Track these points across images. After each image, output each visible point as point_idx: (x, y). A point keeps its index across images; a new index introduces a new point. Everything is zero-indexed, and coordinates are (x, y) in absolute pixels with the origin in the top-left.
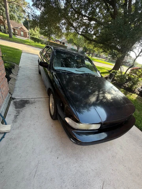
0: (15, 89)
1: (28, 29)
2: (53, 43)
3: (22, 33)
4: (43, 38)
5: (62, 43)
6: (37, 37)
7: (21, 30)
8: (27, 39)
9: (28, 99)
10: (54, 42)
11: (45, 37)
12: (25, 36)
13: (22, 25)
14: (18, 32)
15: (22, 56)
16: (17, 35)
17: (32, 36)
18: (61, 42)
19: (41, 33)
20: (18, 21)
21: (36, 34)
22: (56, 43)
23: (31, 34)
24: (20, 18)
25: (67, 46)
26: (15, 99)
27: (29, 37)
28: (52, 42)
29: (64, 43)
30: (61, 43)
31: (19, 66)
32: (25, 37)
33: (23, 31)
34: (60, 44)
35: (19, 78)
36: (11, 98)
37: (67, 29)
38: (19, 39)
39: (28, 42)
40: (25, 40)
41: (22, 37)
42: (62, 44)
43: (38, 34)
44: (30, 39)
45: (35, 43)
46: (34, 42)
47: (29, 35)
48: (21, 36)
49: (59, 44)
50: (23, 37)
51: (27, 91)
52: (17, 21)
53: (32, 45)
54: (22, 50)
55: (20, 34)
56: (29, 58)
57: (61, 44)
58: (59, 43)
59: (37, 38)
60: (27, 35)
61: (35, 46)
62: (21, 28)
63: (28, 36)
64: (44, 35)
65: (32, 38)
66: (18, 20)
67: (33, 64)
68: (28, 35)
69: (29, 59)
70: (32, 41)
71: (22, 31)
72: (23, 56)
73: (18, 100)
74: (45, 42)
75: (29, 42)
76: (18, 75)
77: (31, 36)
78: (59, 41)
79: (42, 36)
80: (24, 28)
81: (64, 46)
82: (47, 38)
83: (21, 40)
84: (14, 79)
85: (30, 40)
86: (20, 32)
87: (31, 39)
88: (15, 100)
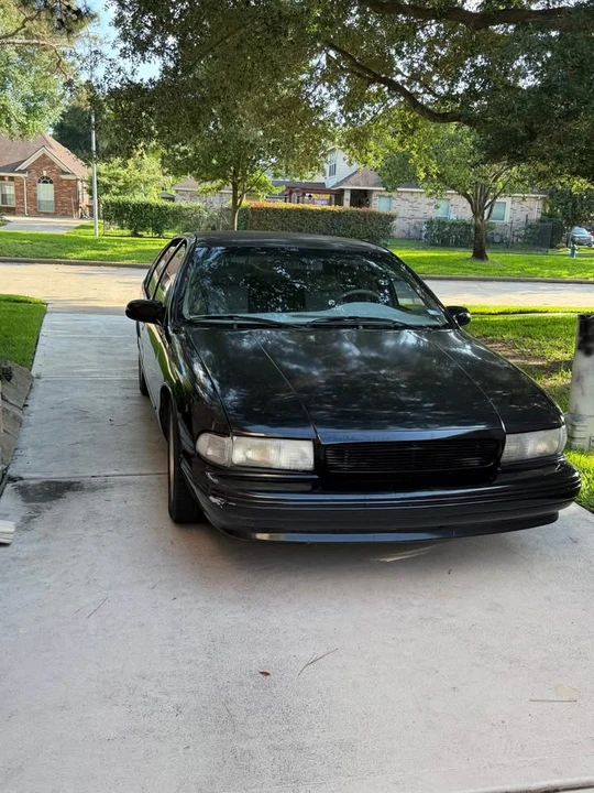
0: (18, 452)
1: (87, 160)
2: (275, 211)
3: (46, 193)
4: (193, 196)
5: (347, 196)
6: (154, 198)
7: (39, 172)
8: (83, 227)
9: (77, 480)
10: (281, 204)
11: (208, 185)
12: (66, 204)
13: (45, 144)
14: (19, 189)
15: (44, 331)
16: (11, 211)
17: (115, 199)
18: (338, 196)
19: (177, 168)
20: (22, 126)
21: (145, 175)
22: (300, 206)
23: (105, 188)
24: (39, 104)
25: (393, 211)
26: (21, 479)
27: (91, 207)
28: (267, 210)
29: (360, 197)
30: (339, 202)
31: (34, 373)
32: (65, 215)
33: (53, 177)
34: (333, 208)
35: (32, 419)
36: (6, 477)
37: (351, 103)
38: (25, 237)
39: (84, 243)
40: (64, 233)
41: (47, 215)
42: (347, 204)
43: (158, 174)
44: (98, 222)
45: (134, 244)
46: (127, 232)
47: (90, 192)
48: (39, 214)
49: (323, 212)
50: (54, 215)
51: (73, 456)
52: (15, 128)
53: (112, 258)
54: (43, 300)
55: (33, 200)
56: (89, 332)
57: (337, 208)
58: (319, 204)
59: (147, 206)
60: (76, 194)
61: (134, 262)
62: (44, 161)
63: (85, 200)
64: (198, 177)
65: (118, 213)
66: (22, 119)
67: (111, 357)
68: (87, 196)
69: (90, 339)
70: (114, 230)
71: (46, 180)
72: (52, 327)
73: (32, 482)
74: (211, 218)
75: (94, 244)
76: (29, 408)
77: (106, 197)
78: (320, 189)
79: (189, 181)
80: (63, 156)
81: (364, 215)
82: (219, 188)
83: (35, 239)
84: (14, 417)
85: (98, 229)
86: (29, 190)
87: (107, 218)
88: (20, 483)
